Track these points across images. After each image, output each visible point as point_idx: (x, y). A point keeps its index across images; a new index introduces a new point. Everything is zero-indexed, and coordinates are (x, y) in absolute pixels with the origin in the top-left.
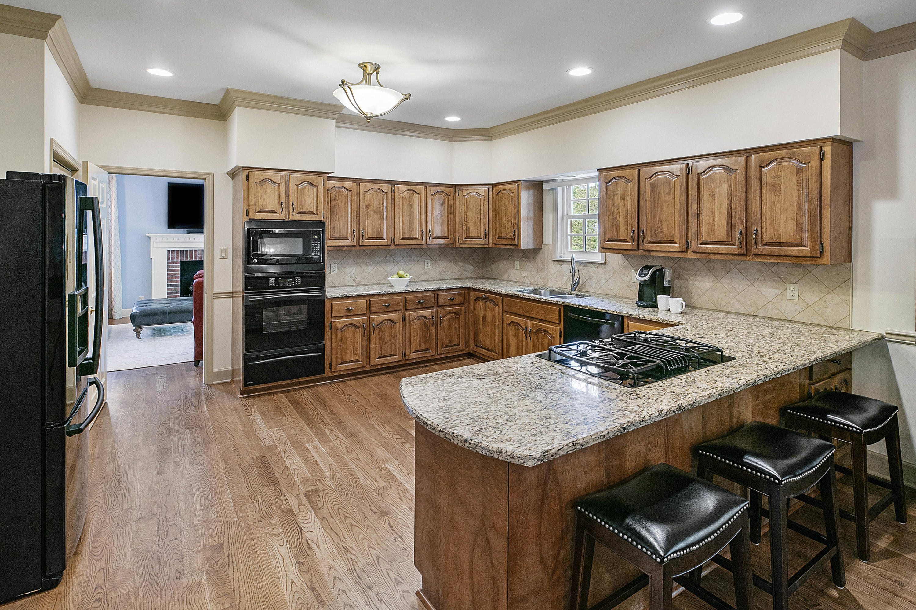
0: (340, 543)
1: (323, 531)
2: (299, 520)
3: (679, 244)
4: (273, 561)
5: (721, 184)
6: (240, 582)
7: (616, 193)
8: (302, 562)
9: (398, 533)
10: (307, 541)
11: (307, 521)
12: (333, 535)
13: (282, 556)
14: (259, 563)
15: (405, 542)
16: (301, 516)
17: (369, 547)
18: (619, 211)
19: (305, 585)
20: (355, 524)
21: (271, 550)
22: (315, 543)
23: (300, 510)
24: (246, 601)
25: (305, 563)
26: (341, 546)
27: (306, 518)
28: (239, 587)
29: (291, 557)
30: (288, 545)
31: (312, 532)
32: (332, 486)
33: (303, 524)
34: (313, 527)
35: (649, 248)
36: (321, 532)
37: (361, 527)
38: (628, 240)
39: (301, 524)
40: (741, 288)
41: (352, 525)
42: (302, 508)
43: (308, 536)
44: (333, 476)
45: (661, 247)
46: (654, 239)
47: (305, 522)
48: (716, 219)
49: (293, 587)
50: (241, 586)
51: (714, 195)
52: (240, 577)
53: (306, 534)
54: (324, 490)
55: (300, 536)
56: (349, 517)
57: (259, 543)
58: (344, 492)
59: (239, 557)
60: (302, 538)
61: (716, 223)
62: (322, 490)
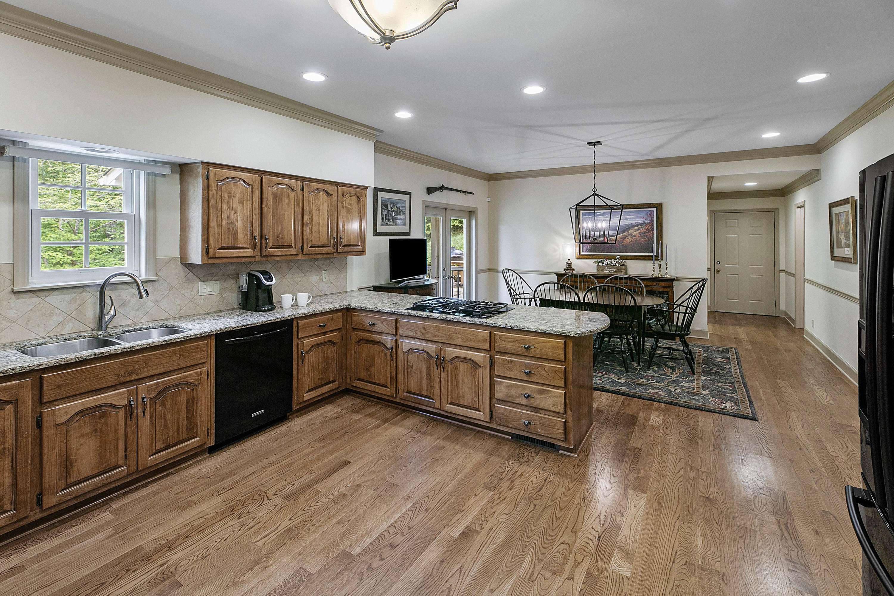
0: (583, 505)
1: (584, 523)
2: (593, 548)
3: (296, 248)
4: (639, 529)
5: (323, 204)
6: (671, 533)
7: (233, 195)
8: (619, 514)
9: (543, 483)
10: (603, 525)
11: (588, 541)
12: (581, 514)
13: (630, 528)
14: (651, 536)
15: (548, 476)
16: (588, 551)
17: (569, 489)
18: (237, 215)
19: (629, 500)
20: (558, 508)
21: (636, 540)
22: (600, 519)
23: (584, 558)
24: (672, 518)
25: (618, 511)
26: (585, 503)
27: (586, 544)
28: (673, 530)
29: (624, 523)
30: (620, 532)
31: (593, 529)
32: (528, 559)
33: (594, 540)
34: (589, 531)
35: (272, 253)
36: (587, 522)
37: (558, 503)
38: (248, 247)
39: (595, 543)
40: (299, 279)
41: (561, 509)
42: (579, 558)
43: (599, 527)
44: (511, 572)
45: (281, 251)
46: (276, 245)
47: (591, 542)
48: (321, 228)
49: (637, 504)
50: (672, 530)
51: (319, 210)
52: (670, 537)
53: (599, 531)
54: (540, 561)
55: (604, 533)
56: (556, 517)
57: (642, 554)
58: (529, 542)
59: (665, 554)
60: (605, 530)
61: (321, 231)
62: (543, 563)
